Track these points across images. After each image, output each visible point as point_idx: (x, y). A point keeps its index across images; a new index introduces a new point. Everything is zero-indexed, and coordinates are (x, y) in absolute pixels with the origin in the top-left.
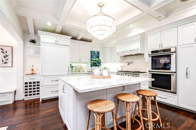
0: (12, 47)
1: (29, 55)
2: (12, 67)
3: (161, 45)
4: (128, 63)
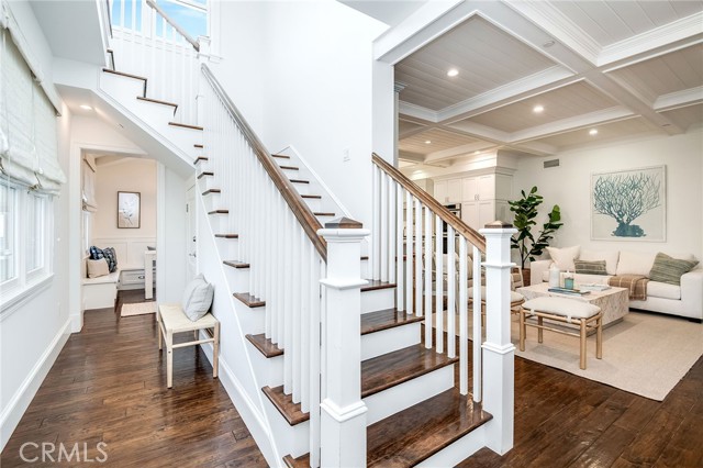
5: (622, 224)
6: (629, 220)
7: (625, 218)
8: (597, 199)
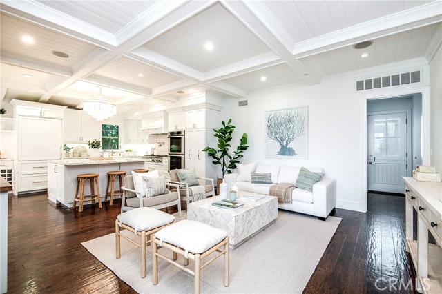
3: (176, 127)
4: (159, 145)
5: (283, 147)
6: (287, 144)
7: (285, 142)
8: (269, 129)
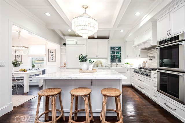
0: (55, 49)
1: (64, 54)
2: (55, 61)
3: (169, 32)
4: (149, 58)
